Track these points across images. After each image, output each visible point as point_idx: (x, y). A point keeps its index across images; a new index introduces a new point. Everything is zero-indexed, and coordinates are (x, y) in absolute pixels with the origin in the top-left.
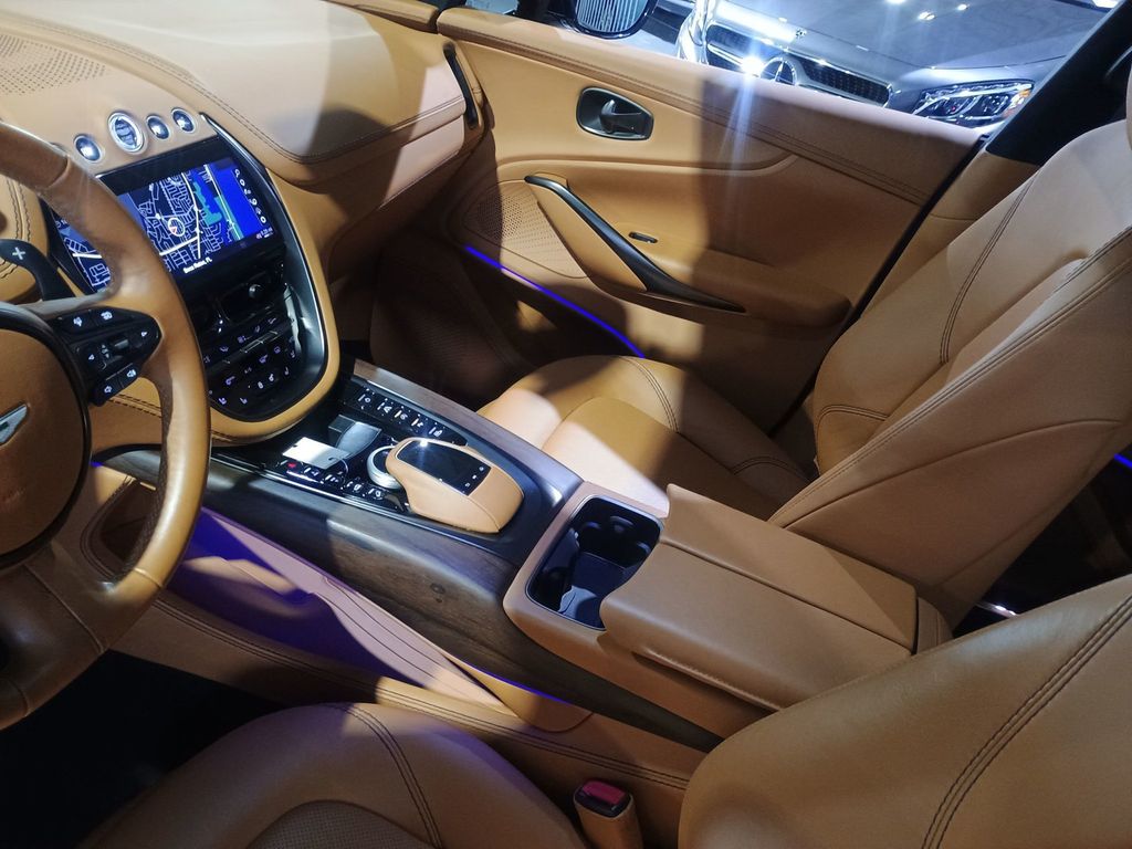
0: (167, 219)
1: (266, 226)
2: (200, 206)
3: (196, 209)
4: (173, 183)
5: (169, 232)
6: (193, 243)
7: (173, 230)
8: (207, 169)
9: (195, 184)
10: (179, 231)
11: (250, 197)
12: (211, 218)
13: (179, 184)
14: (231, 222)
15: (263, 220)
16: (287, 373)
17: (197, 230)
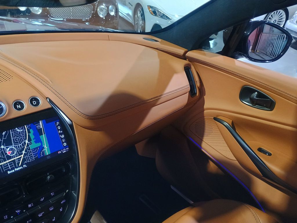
0: (7, 148)
1: (65, 147)
2: (30, 140)
3: (27, 142)
4: (18, 130)
5: (7, 154)
6: (18, 159)
7: (8, 152)
8: (41, 123)
9: (31, 131)
10: (13, 153)
11: (61, 134)
12: (34, 145)
13: (22, 130)
14: (45, 146)
15: (65, 144)
16: (54, 220)
17: (24, 152)
